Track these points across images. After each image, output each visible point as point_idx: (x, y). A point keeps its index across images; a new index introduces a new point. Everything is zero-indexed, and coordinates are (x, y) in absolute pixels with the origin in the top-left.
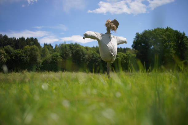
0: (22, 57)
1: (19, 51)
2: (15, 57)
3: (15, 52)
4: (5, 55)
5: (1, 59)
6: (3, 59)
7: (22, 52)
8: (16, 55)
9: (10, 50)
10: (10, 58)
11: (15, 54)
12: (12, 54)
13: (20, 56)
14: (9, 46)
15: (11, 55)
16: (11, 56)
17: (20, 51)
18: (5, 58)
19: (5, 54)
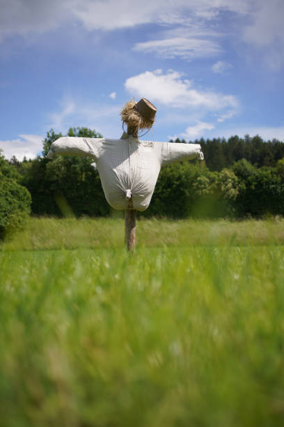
0: (273, 184)
1: (266, 170)
2: (255, 186)
3: (257, 174)
4: (235, 182)
5: (228, 190)
6: (230, 192)
7: (271, 173)
8: (259, 179)
9: (246, 170)
10: (245, 188)
11: (257, 177)
12: (249, 178)
13: (267, 183)
14: (244, 161)
15: (249, 181)
16: (248, 184)
17: (266, 172)
18: (235, 188)
19: (233, 179)
